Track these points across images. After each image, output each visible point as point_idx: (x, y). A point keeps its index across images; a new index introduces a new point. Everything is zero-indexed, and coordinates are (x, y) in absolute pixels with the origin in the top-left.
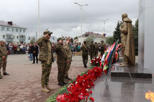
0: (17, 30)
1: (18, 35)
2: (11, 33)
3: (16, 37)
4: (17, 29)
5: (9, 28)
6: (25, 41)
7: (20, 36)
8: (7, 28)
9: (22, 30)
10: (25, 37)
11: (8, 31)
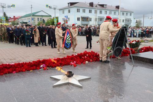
0: (123, 14)
1: (124, 19)
2: (117, 17)
3: (122, 21)
4: (123, 12)
5: (116, 12)
6: (130, 24)
7: (126, 20)
8: (114, 12)
9: (129, 14)
10: (131, 21)
11: (115, 15)
